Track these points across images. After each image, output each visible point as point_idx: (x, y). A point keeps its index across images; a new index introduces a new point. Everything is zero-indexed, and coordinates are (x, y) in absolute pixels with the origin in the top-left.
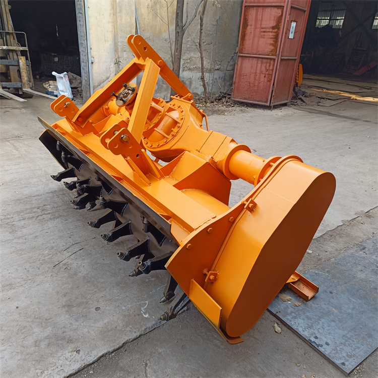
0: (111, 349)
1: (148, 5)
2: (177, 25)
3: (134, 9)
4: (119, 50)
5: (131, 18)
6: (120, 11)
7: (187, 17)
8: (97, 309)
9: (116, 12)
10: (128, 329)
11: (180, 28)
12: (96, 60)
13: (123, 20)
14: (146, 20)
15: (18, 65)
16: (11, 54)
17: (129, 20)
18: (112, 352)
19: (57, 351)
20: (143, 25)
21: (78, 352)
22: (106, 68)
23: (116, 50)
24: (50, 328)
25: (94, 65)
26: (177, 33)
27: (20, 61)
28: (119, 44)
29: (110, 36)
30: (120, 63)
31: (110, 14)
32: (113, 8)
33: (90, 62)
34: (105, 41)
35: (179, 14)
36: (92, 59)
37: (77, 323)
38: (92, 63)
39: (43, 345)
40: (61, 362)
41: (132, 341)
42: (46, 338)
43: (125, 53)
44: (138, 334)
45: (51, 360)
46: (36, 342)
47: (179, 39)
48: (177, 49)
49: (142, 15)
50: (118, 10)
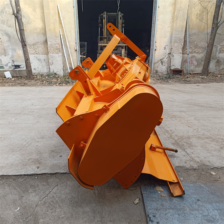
0: (49, 172)
1: (197, 14)
2: (213, 23)
3: (186, 17)
4: (173, 42)
5: (183, 22)
6: (177, 19)
7: (221, 17)
8: (61, 156)
9: (174, 20)
10: (64, 168)
11: (215, 25)
12: (158, 48)
13: (178, 24)
14: (194, 22)
15: (121, 53)
16: (119, 48)
17: (181, 24)
18: (49, 174)
19: (32, 165)
20: (192, 26)
21: (38, 168)
22: (164, 53)
23: (171, 42)
24: (38, 156)
25: (156, 51)
26: (213, 28)
27: (122, 51)
28: (173, 38)
29: (168, 35)
30: (172, 49)
31: (171, 22)
32: (173, 19)
33: (154, 49)
34: (165, 37)
35: (216, 16)
36: (156, 48)
37: (48, 158)
38: (155, 50)
39: (30, 161)
40: (30, 169)
41: (60, 174)
42: (34, 159)
43: (176, 43)
44: (65, 172)
45: (28, 167)
46: (30, 159)
47: (214, 32)
48: (211, 38)
49: (192, 20)
50: (175, 19)
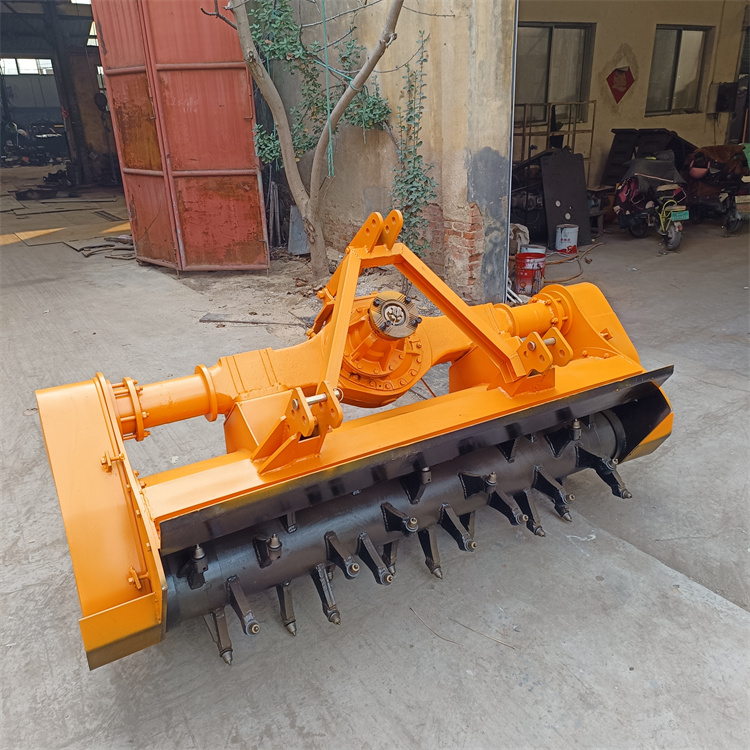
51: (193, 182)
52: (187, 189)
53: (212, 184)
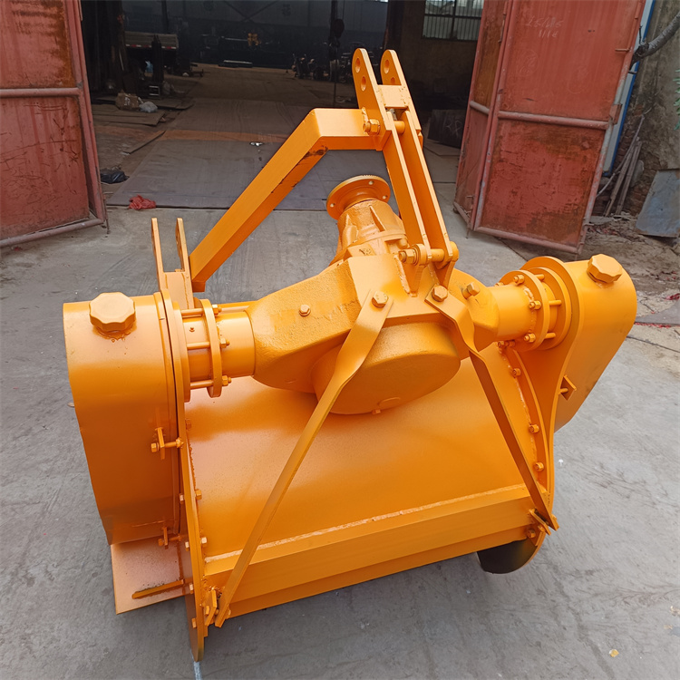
51: (520, 128)
52: (510, 135)
53: (542, 133)
